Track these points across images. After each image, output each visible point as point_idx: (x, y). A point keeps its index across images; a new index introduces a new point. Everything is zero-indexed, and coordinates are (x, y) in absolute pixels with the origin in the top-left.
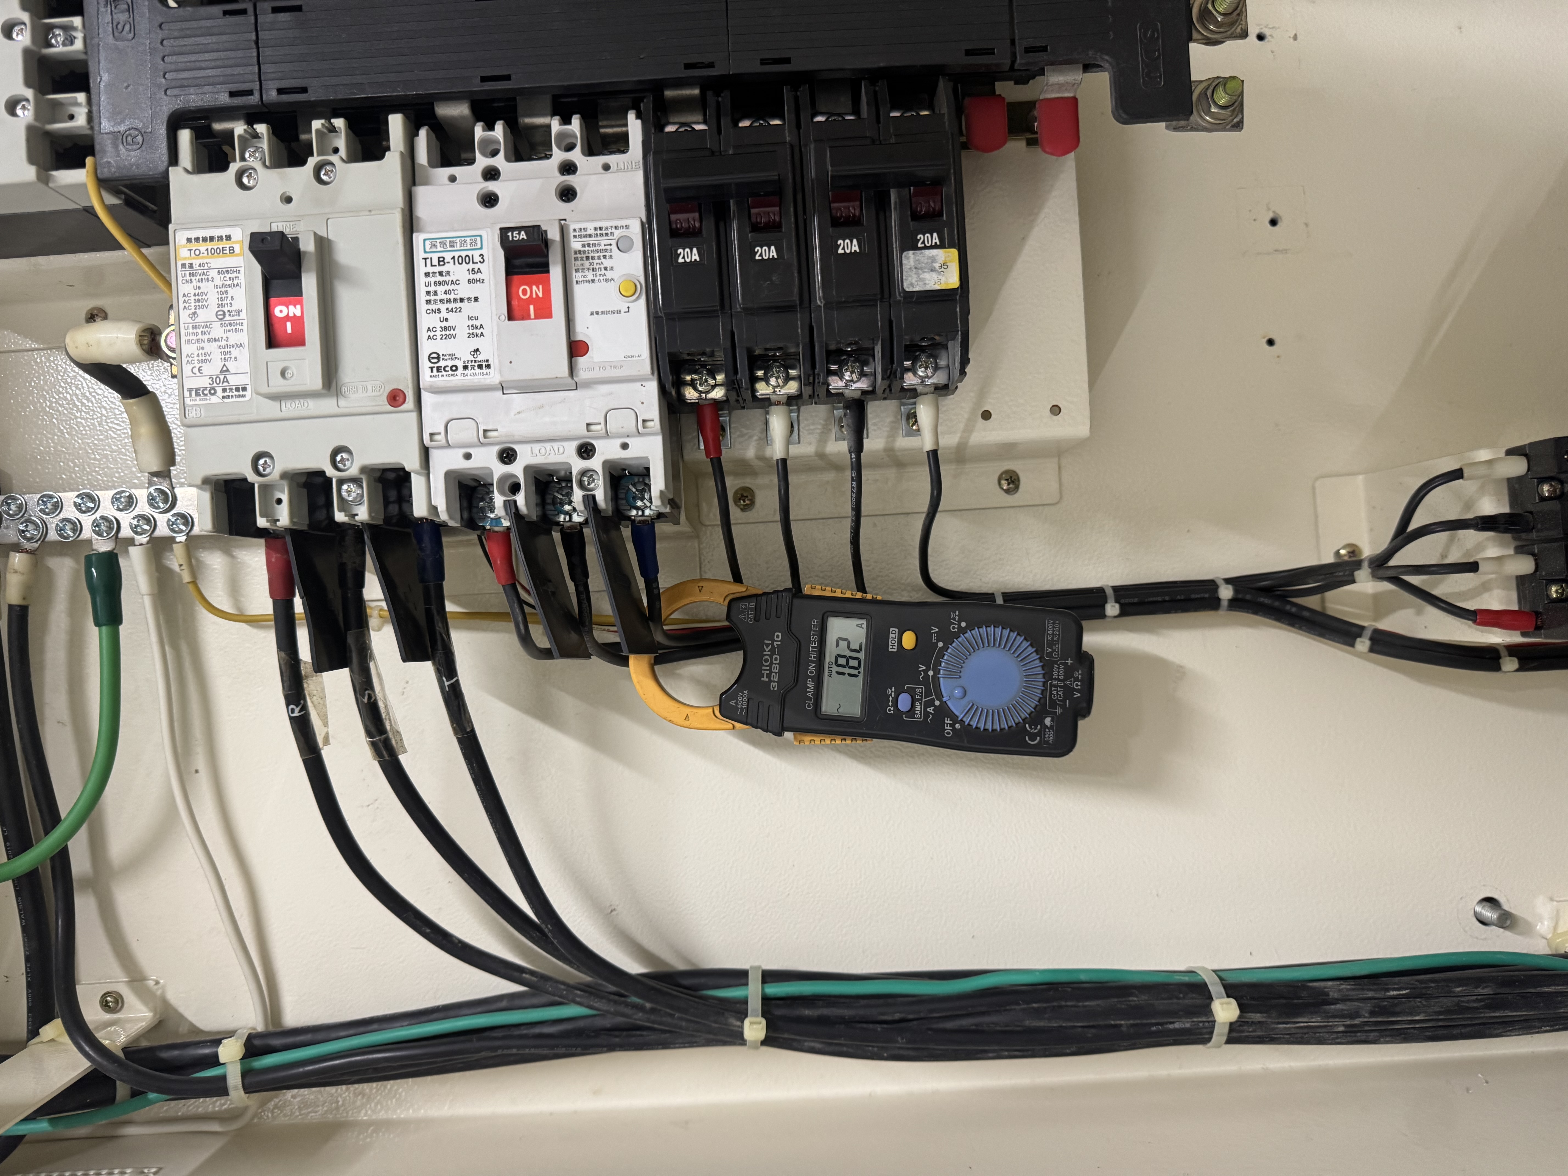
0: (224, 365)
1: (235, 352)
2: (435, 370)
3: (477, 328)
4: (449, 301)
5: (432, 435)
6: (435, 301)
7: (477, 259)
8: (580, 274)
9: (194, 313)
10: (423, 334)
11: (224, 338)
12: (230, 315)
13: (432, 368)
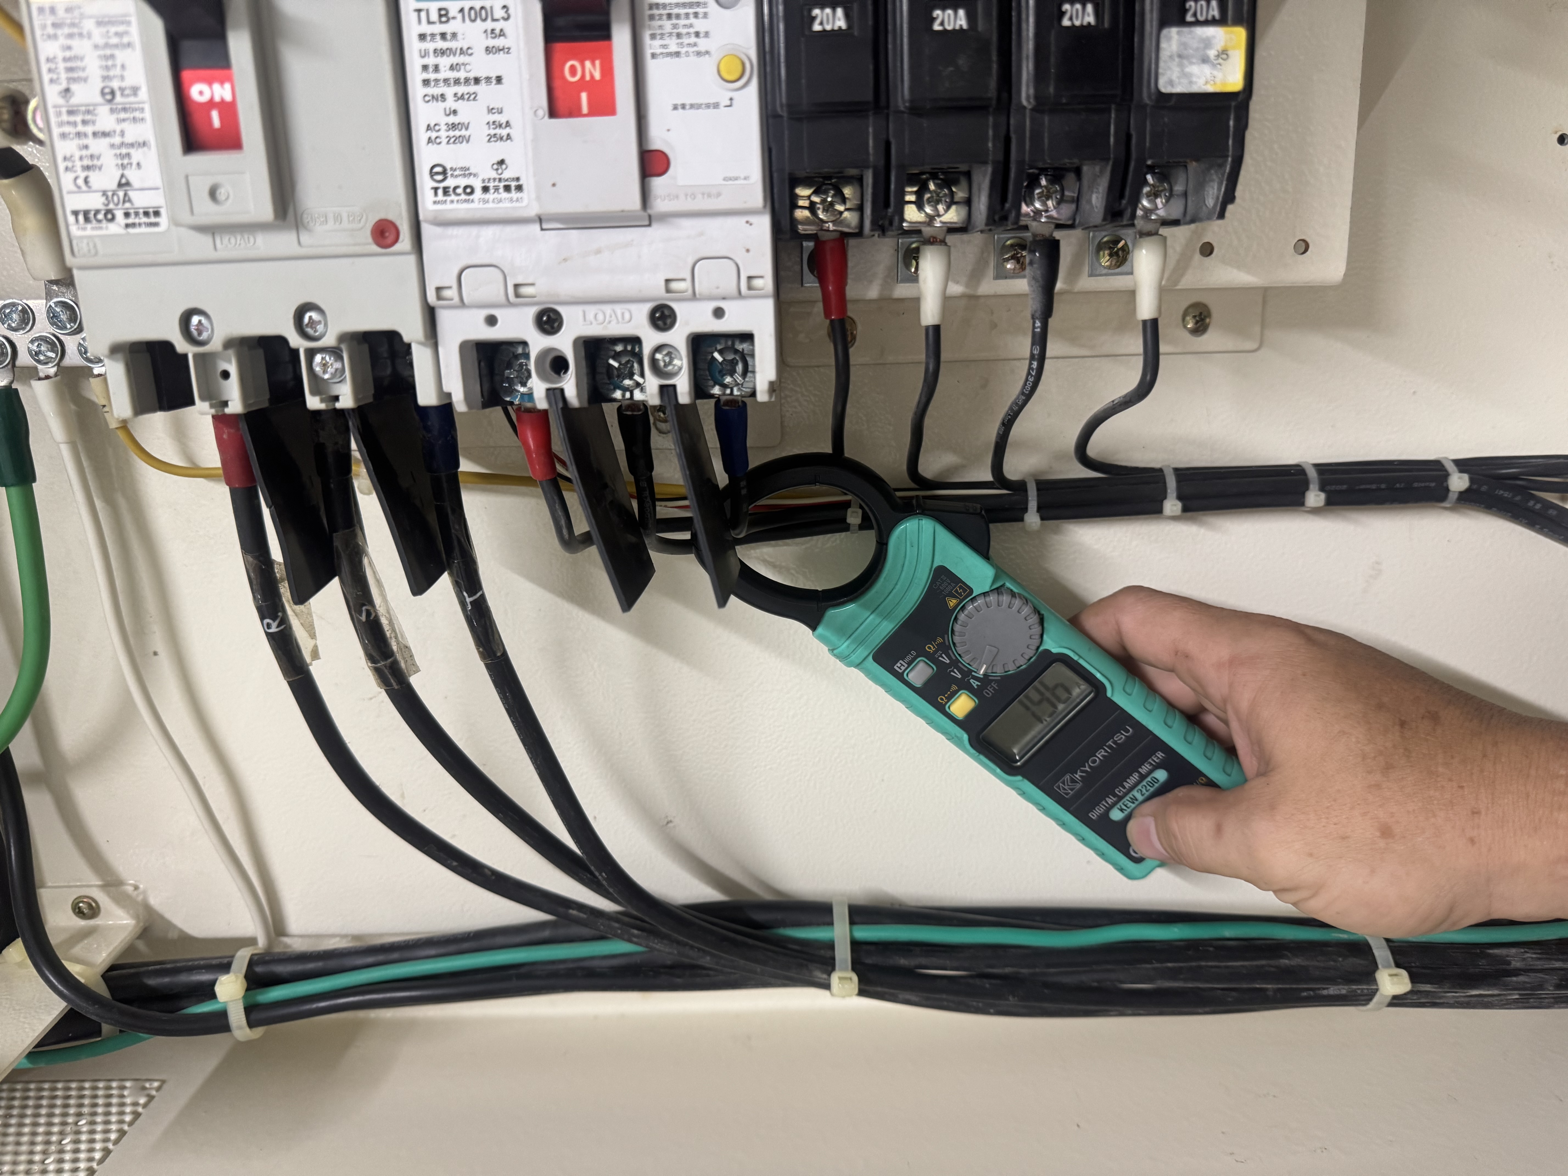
0: (122, 176)
1: (137, 155)
2: (440, 192)
3: (500, 126)
4: (457, 82)
5: (439, 289)
6: (437, 81)
7: (499, 13)
8: (657, 43)
9: (67, 90)
10: (420, 136)
11: (118, 131)
12: (122, 95)
13: (436, 189)
